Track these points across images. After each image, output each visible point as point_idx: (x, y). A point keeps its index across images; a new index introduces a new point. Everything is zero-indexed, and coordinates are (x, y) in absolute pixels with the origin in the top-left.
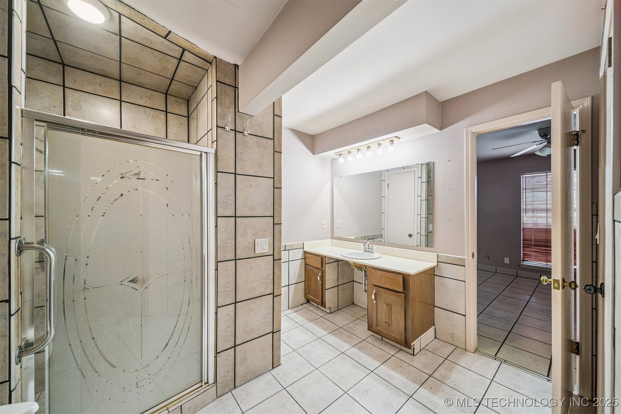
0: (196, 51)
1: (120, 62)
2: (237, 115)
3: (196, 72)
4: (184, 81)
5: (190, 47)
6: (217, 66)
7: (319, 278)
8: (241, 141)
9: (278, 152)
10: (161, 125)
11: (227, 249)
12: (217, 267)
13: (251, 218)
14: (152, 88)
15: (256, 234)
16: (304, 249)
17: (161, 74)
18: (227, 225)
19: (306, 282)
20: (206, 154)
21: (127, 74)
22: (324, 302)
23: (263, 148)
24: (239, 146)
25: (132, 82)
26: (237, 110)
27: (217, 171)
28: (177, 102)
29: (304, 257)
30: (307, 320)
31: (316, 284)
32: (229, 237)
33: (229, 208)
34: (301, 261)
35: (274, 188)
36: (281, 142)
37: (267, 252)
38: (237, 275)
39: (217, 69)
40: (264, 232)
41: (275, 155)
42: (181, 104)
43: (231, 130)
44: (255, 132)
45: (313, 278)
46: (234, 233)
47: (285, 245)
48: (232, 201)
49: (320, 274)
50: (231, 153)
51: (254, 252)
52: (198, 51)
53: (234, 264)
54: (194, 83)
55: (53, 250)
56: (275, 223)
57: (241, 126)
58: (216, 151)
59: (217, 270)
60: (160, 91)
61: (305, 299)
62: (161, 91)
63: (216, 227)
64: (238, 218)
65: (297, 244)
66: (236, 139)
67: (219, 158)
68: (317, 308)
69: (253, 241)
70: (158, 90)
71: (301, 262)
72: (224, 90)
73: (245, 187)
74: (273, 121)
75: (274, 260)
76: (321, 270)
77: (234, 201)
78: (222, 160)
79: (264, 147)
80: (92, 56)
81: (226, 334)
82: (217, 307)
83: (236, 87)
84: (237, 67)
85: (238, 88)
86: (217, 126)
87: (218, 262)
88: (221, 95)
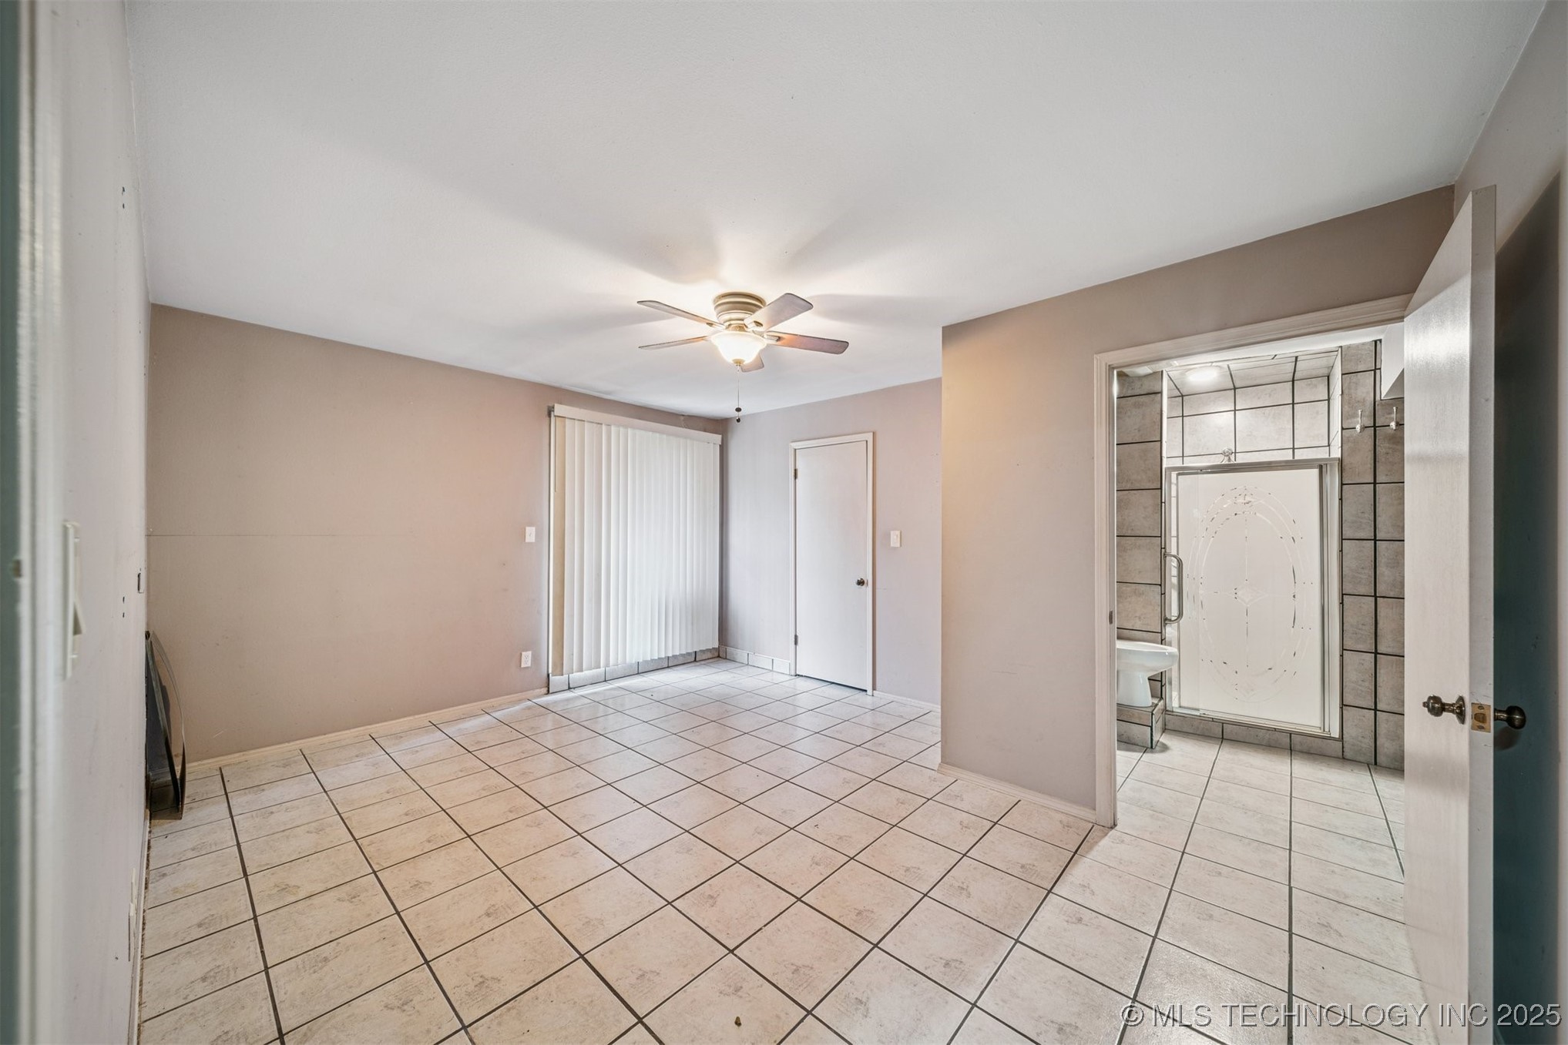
2: (1378, 405)
6: (1343, 356)
8: (1386, 437)
11: (1361, 581)
12: (1343, 600)
18: (1359, 549)
24: (1381, 445)
26: (1378, 398)
27: (1342, 483)
28: (1310, 385)
32: (1363, 565)
33: (1364, 529)
39: (1343, 359)
42: (1316, 386)
43: (1366, 427)
46: (1372, 561)
48: (1369, 520)
50: (1367, 457)
53: (1372, 601)
57: (1386, 418)
58: (1341, 459)
59: (1342, 603)
60: (1283, 381)
64: (1380, 542)
67: (1346, 468)
70: (1280, 382)
72: (1354, 381)
77: (1373, 520)
78: (1350, 469)
81: (1360, 688)
82: (1343, 649)
83: (1376, 369)
84: (1378, 342)
85: (1380, 369)
86: (1343, 429)
87: (1343, 595)
88: (1349, 389)
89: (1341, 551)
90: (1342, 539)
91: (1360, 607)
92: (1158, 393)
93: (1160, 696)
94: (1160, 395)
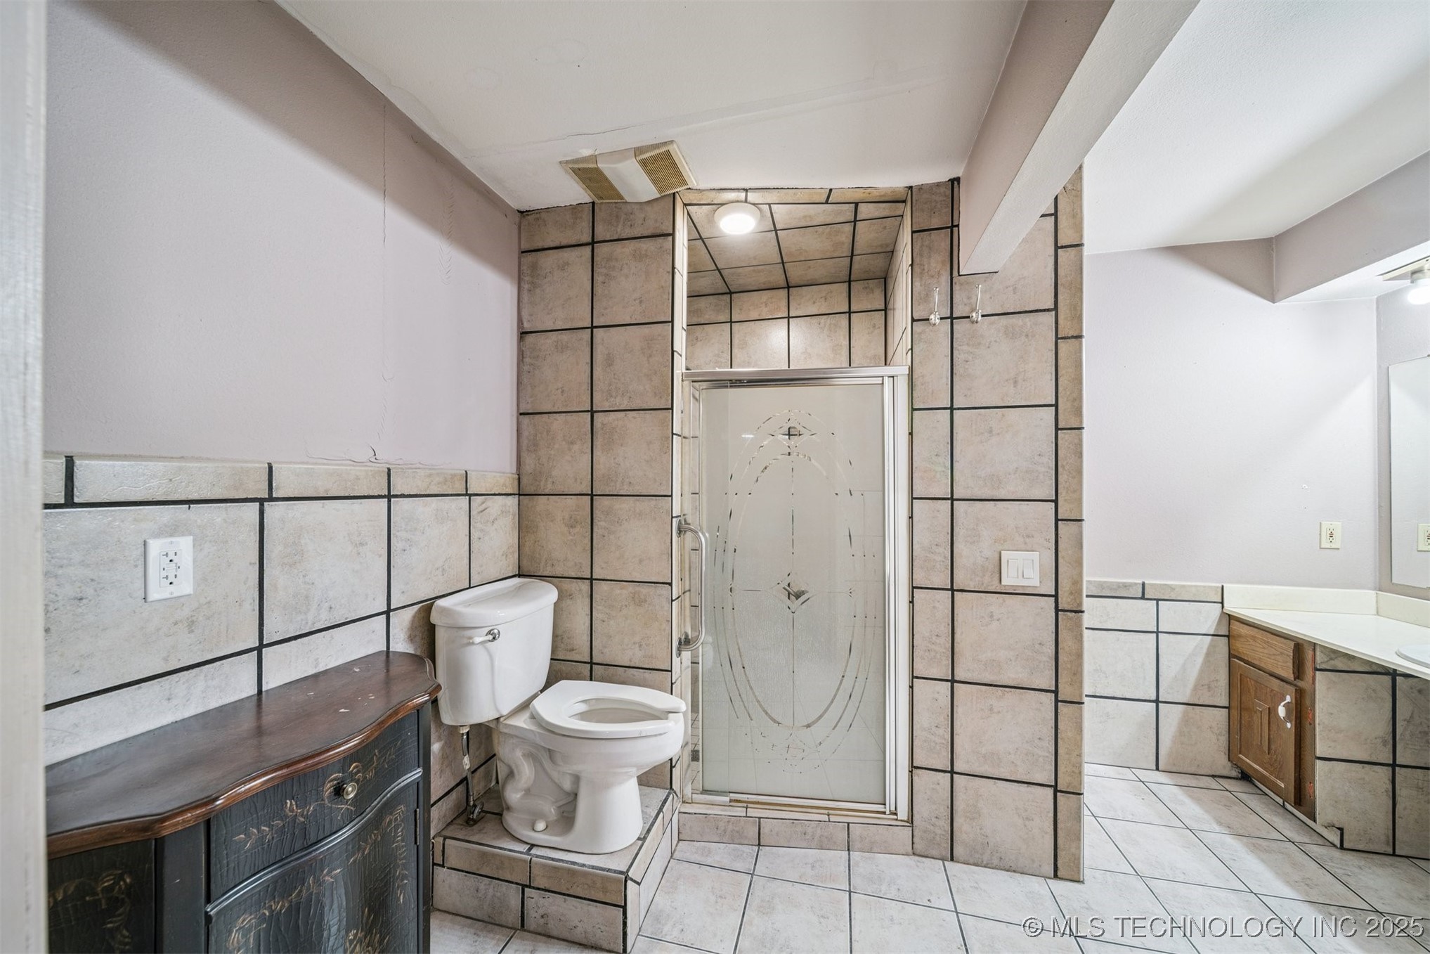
0: (875, 195)
1: (783, 263)
2: (955, 283)
3: (885, 228)
4: (870, 251)
5: (865, 195)
6: (914, 204)
7: (1282, 711)
8: (965, 335)
9: (1069, 338)
10: (842, 338)
11: (934, 566)
12: (913, 597)
13: (991, 502)
14: (829, 281)
15: (1005, 541)
16: (1225, 605)
17: (835, 255)
18: (933, 516)
19: (1235, 713)
20: (892, 379)
21: (795, 273)
22: (1308, 797)
23: (1023, 338)
24: (959, 348)
25: (802, 283)
26: (955, 273)
27: (912, 408)
28: (866, 288)
29: (1224, 631)
30: (1220, 823)
31: (1274, 727)
32: (937, 540)
33: (939, 481)
34: (1212, 640)
35: (1057, 429)
36: (1081, 310)
37: (1036, 587)
38: (955, 623)
39: (914, 209)
40: (1028, 536)
41: (1059, 347)
42: (873, 290)
43: (941, 319)
44: (1001, 306)
45: (1262, 706)
46: (948, 533)
47: (1143, 584)
48: (945, 467)
49: (1288, 699)
50: (942, 367)
51: (998, 581)
52: (878, 194)
53: (948, 598)
54: (887, 245)
55: (707, 535)
56: (1059, 518)
57: (965, 305)
58: (911, 369)
59: (912, 602)
60: (839, 281)
61: (1230, 764)
62: (842, 281)
63: (910, 518)
64: (958, 502)
65: (1196, 586)
66: (954, 334)
67: (917, 382)
68: (1281, 810)
69: (997, 556)
70: (836, 281)
71: (1212, 646)
72: (927, 243)
73: (976, 435)
74: (1053, 263)
75: (1057, 610)
76: (1295, 685)
77: (949, 467)
78: (923, 385)
79: (1027, 336)
80: (754, 271)
81: (932, 737)
82: (914, 677)
83: (953, 226)
84: (956, 183)
85: (958, 226)
86: (913, 320)
87: (913, 588)
88: (921, 256)
89: (911, 517)
90: (913, 498)
91: (934, 607)
92: (669, 235)
93: (669, 787)
94: (670, 238)
